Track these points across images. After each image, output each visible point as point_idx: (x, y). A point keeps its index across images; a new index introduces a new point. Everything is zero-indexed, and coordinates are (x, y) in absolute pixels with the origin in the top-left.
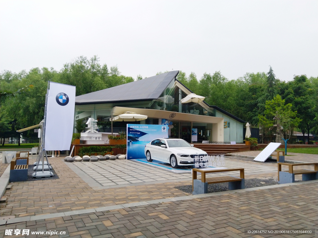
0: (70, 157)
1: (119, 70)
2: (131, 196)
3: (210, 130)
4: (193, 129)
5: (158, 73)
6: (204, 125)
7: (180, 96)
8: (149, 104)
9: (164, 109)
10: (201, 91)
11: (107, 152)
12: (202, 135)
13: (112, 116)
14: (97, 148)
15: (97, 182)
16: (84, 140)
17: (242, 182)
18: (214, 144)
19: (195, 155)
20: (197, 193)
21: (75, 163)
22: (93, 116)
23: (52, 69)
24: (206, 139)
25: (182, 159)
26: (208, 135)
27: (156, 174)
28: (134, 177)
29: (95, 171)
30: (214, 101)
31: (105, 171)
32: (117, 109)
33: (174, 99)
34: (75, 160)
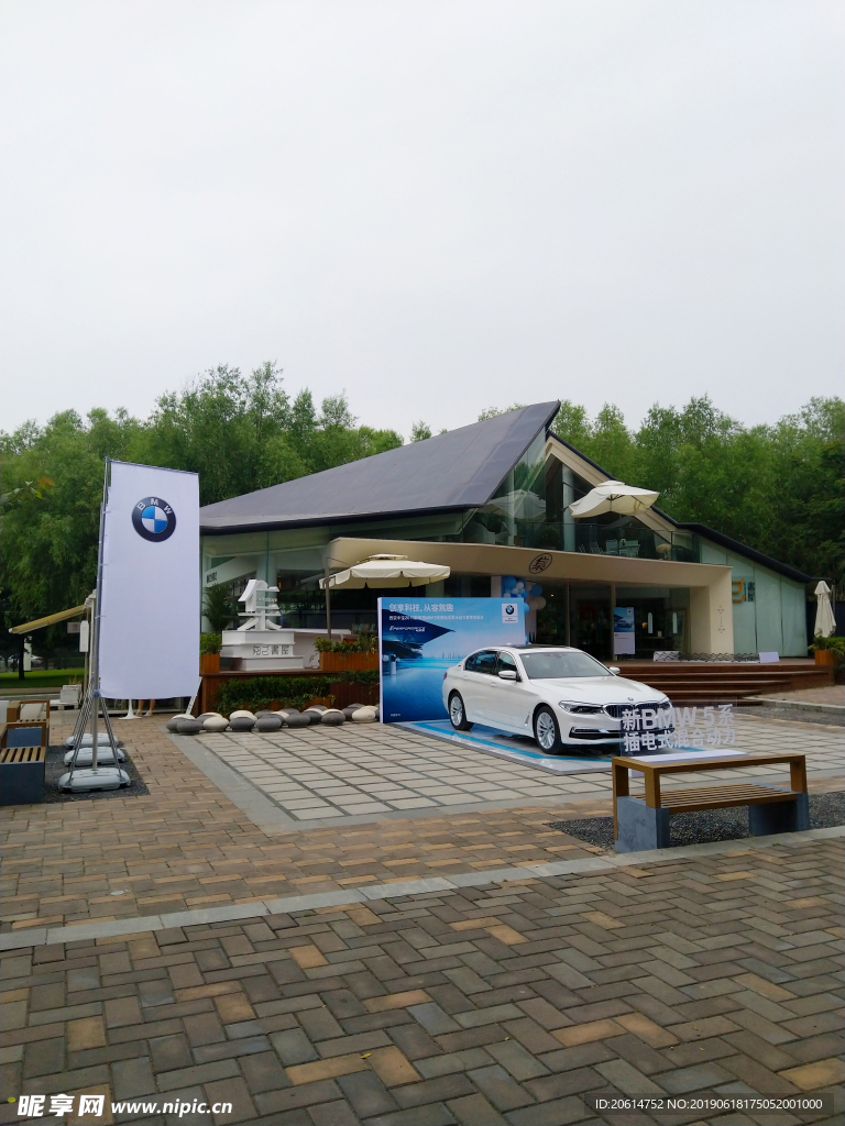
0: (187, 715)
1: (349, 409)
2: (393, 856)
3: (683, 613)
4: (618, 611)
5: (486, 412)
7: (567, 491)
8: (453, 523)
9: (511, 539)
10: (643, 470)
11: (311, 696)
12: (651, 631)
13: (327, 572)
14: (277, 683)
15: (277, 804)
16: (235, 656)
17: (798, 804)
18: (699, 663)
19: (624, 707)
20: (632, 846)
21: (205, 738)
22: (261, 572)
23: (122, 413)
24: (667, 644)
25: (577, 720)
26: (675, 631)
27: (485, 777)
28: (405, 788)
29: (271, 765)
30: (692, 505)
31: (305, 764)
32: (345, 546)
33: (543, 503)
34: (203, 728)
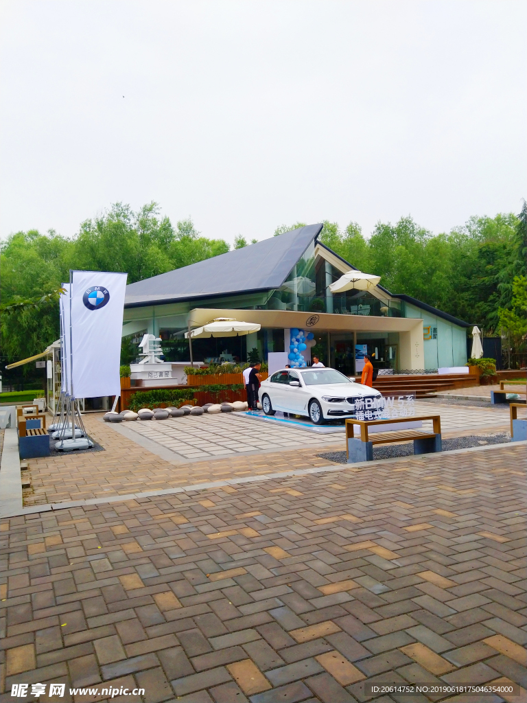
0: (113, 412)
1: (195, 228)
2: (239, 471)
3: (395, 347)
4: (357, 347)
5: (280, 227)
6: (380, 337)
7: (328, 277)
8: (261, 299)
9: (296, 307)
10: (373, 262)
11: (183, 400)
12: (377, 358)
13: (189, 329)
14: (164, 393)
15: (175, 452)
16: (138, 378)
17: (436, 439)
18: (404, 375)
19: (356, 398)
20: (354, 461)
21: (125, 423)
22: (150, 329)
23: (52, 232)
24: (386, 365)
25: (331, 406)
26: (391, 357)
27: (283, 436)
28: (241, 443)
29: (167, 435)
30: (403, 282)
31: (186, 434)
32: (199, 314)
33: (314, 285)
34: (124, 419)
